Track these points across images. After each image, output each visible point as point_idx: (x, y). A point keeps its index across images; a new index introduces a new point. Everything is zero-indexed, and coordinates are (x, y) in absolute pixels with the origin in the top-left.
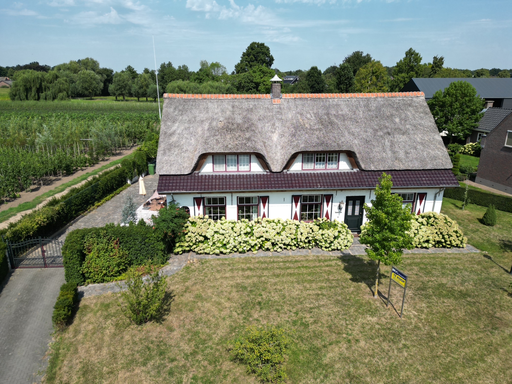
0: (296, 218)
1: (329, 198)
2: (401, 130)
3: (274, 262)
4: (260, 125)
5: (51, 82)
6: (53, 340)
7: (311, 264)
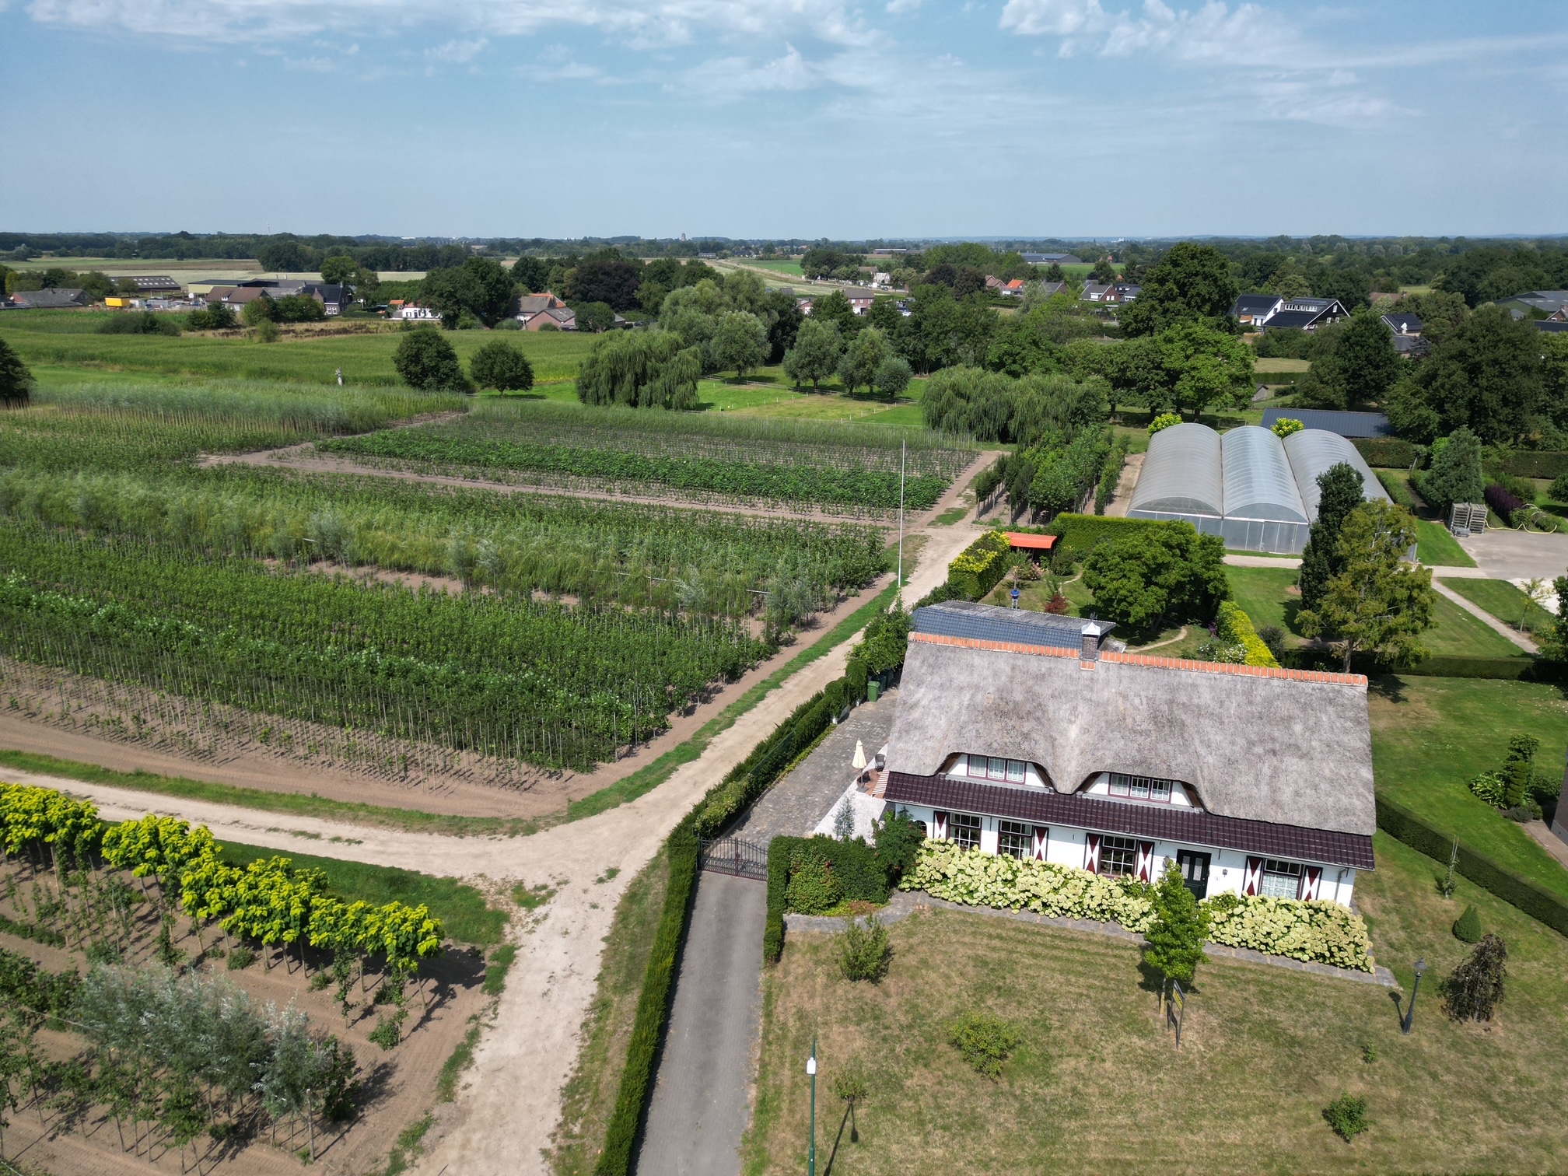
0: (1091, 867)
1: (1148, 847)
2: (1298, 748)
3: (1038, 933)
4: (1051, 706)
5: (664, 360)
6: (762, 977)
7: (1092, 949)
